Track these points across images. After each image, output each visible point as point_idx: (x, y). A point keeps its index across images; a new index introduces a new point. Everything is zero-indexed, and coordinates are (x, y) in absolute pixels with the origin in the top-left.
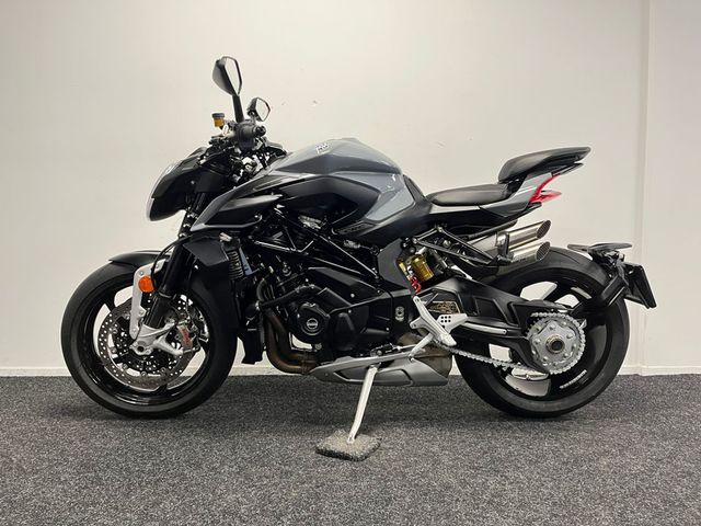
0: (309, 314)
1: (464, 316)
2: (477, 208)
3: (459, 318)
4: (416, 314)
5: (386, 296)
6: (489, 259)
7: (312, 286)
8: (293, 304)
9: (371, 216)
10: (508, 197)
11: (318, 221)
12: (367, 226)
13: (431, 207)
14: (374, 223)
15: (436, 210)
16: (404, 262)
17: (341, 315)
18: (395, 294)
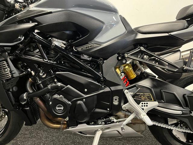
0: (57, 102)
1: (156, 103)
2: (167, 34)
3: (153, 104)
4: (126, 101)
5: (107, 89)
6: (177, 68)
7: (59, 84)
8: (48, 95)
9: (98, 39)
10: (187, 28)
11: (64, 42)
12: (95, 45)
13: (136, 35)
14: (100, 44)
15: (140, 36)
16: (119, 68)
17: (79, 102)
18: (113, 88)
